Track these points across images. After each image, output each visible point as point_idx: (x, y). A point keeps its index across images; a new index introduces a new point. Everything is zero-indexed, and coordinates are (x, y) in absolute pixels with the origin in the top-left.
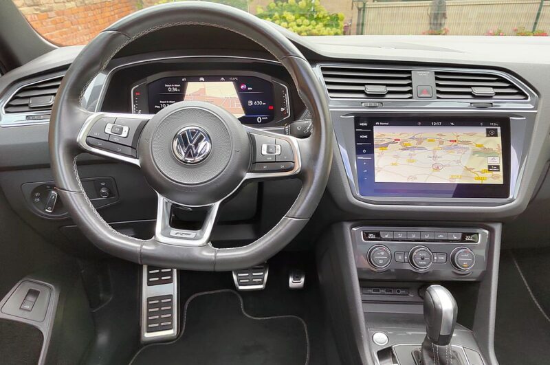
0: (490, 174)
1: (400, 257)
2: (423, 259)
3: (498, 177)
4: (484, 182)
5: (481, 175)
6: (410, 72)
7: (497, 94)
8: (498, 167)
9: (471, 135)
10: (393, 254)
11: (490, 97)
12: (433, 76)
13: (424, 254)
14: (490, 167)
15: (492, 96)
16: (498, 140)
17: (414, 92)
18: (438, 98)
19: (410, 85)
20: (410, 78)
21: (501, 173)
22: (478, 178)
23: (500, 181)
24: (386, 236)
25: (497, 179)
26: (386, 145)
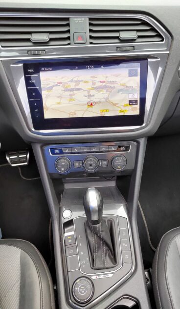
0: (130, 107)
1: (77, 164)
2: (91, 165)
3: (136, 109)
4: (126, 114)
5: (123, 109)
6: (68, 19)
7: (139, 37)
8: (136, 101)
9: (117, 76)
10: (72, 162)
11: (133, 41)
12: (88, 22)
13: (92, 162)
14: (130, 101)
15: (135, 40)
16: (137, 79)
17: (72, 38)
18: (91, 43)
19: (68, 31)
20: (68, 25)
21: (138, 106)
22: (121, 111)
23: (137, 112)
24: (67, 151)
25: (135, 111)
26: (51, 88)
